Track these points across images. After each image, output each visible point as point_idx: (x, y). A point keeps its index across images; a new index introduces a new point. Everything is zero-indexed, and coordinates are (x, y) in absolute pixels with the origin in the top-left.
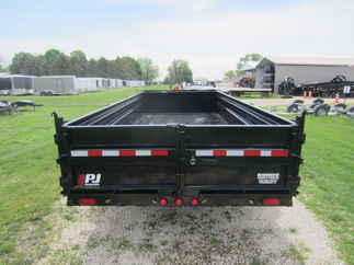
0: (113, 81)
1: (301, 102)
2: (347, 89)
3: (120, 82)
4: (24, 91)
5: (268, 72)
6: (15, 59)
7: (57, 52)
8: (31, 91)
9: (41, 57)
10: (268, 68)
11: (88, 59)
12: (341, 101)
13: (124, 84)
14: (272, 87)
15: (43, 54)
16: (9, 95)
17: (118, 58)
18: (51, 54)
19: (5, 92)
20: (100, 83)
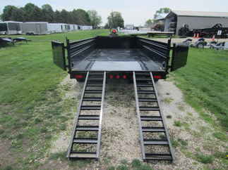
0: (71, 26)
1: (191, 40)
2: (219, 33)
3: (76, 26)
4: (15, 32)
5: (173, 21)
6: (5, 10)
7: (33, 5)
8: (20, 32)
9: (22, 8)
10: (173, 18)
12: (216, 40)
13: (79, 28)
14: (175, 31)
15: (24, 6)
16: (6, 34)
17: (74, 10)
18: (29, 6)
19: (4, 33)
20: (64, 28)
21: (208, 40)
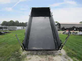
0: (25, 27)
1: (66, 32)
2: (75, 29)
4: (5, 29)
5: (59, 25)
6: (3, 22)
7: (13, 21)
8: (7, 30)
9: (9, 22)
11: (19, 22)
14: (60, 29)
16: (2, 30)
17: (26, 22)
18: (11, 21)
19: (1, 30)
20: (22, 28)
21: (71, 32)
